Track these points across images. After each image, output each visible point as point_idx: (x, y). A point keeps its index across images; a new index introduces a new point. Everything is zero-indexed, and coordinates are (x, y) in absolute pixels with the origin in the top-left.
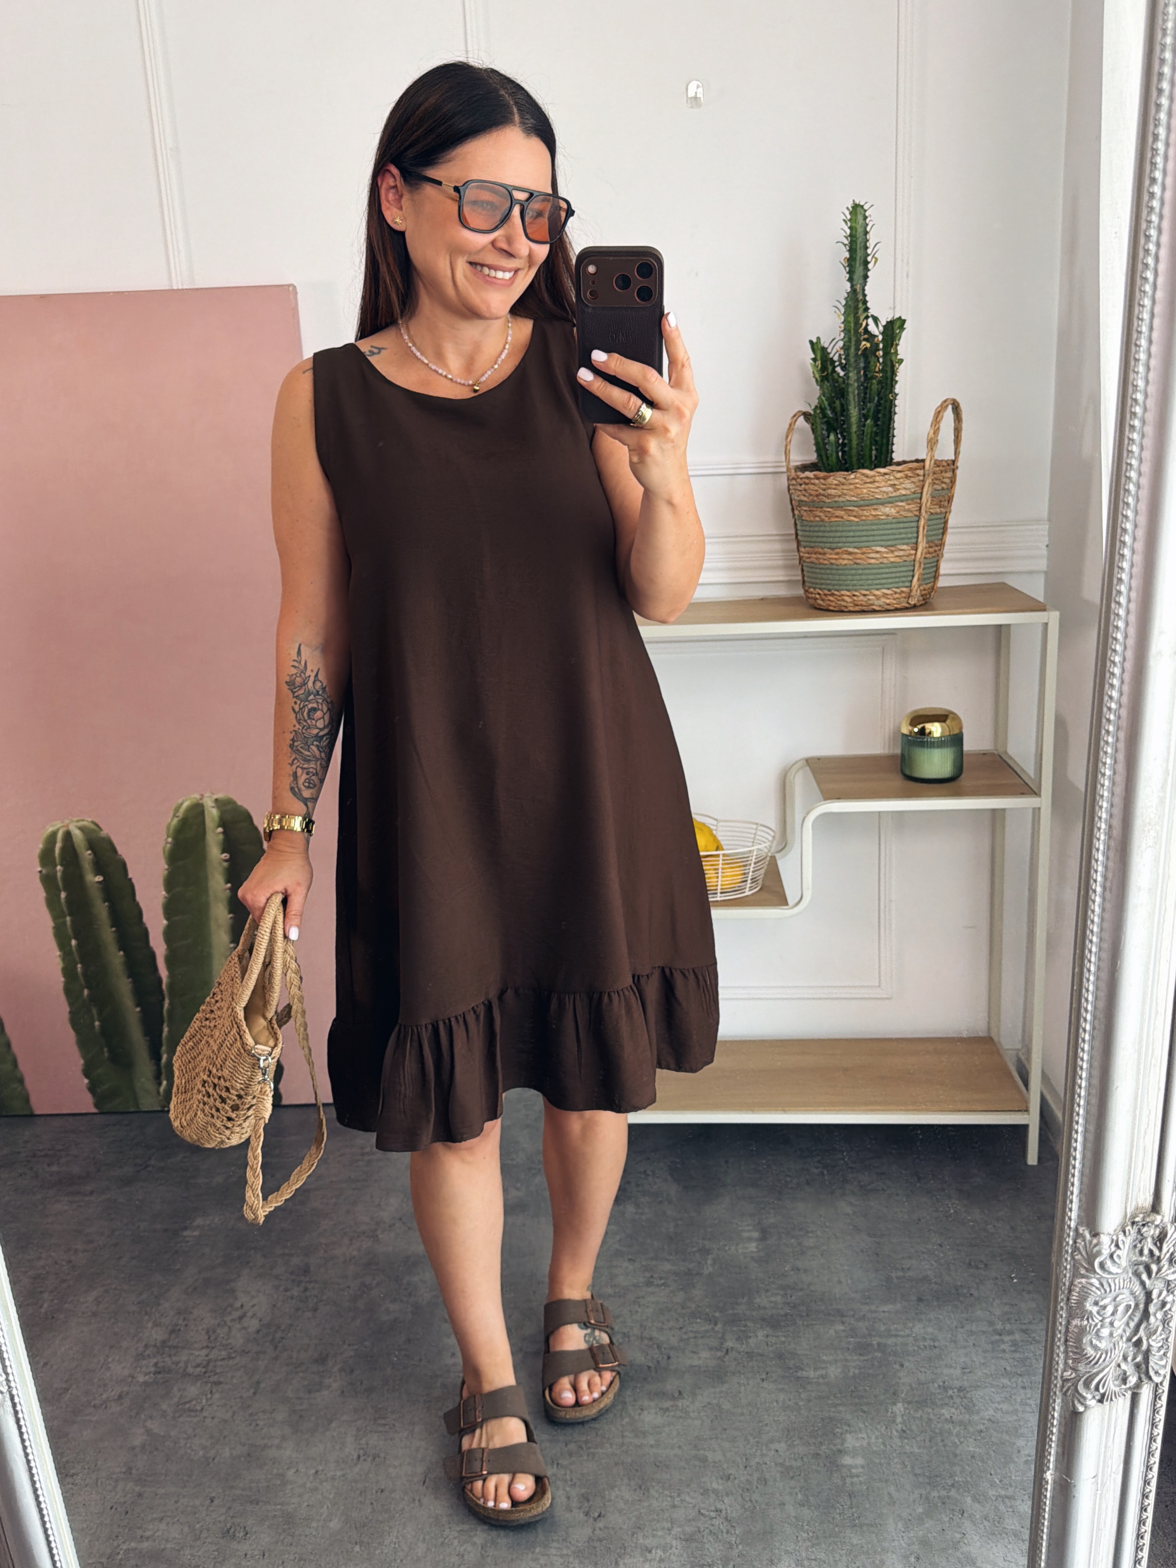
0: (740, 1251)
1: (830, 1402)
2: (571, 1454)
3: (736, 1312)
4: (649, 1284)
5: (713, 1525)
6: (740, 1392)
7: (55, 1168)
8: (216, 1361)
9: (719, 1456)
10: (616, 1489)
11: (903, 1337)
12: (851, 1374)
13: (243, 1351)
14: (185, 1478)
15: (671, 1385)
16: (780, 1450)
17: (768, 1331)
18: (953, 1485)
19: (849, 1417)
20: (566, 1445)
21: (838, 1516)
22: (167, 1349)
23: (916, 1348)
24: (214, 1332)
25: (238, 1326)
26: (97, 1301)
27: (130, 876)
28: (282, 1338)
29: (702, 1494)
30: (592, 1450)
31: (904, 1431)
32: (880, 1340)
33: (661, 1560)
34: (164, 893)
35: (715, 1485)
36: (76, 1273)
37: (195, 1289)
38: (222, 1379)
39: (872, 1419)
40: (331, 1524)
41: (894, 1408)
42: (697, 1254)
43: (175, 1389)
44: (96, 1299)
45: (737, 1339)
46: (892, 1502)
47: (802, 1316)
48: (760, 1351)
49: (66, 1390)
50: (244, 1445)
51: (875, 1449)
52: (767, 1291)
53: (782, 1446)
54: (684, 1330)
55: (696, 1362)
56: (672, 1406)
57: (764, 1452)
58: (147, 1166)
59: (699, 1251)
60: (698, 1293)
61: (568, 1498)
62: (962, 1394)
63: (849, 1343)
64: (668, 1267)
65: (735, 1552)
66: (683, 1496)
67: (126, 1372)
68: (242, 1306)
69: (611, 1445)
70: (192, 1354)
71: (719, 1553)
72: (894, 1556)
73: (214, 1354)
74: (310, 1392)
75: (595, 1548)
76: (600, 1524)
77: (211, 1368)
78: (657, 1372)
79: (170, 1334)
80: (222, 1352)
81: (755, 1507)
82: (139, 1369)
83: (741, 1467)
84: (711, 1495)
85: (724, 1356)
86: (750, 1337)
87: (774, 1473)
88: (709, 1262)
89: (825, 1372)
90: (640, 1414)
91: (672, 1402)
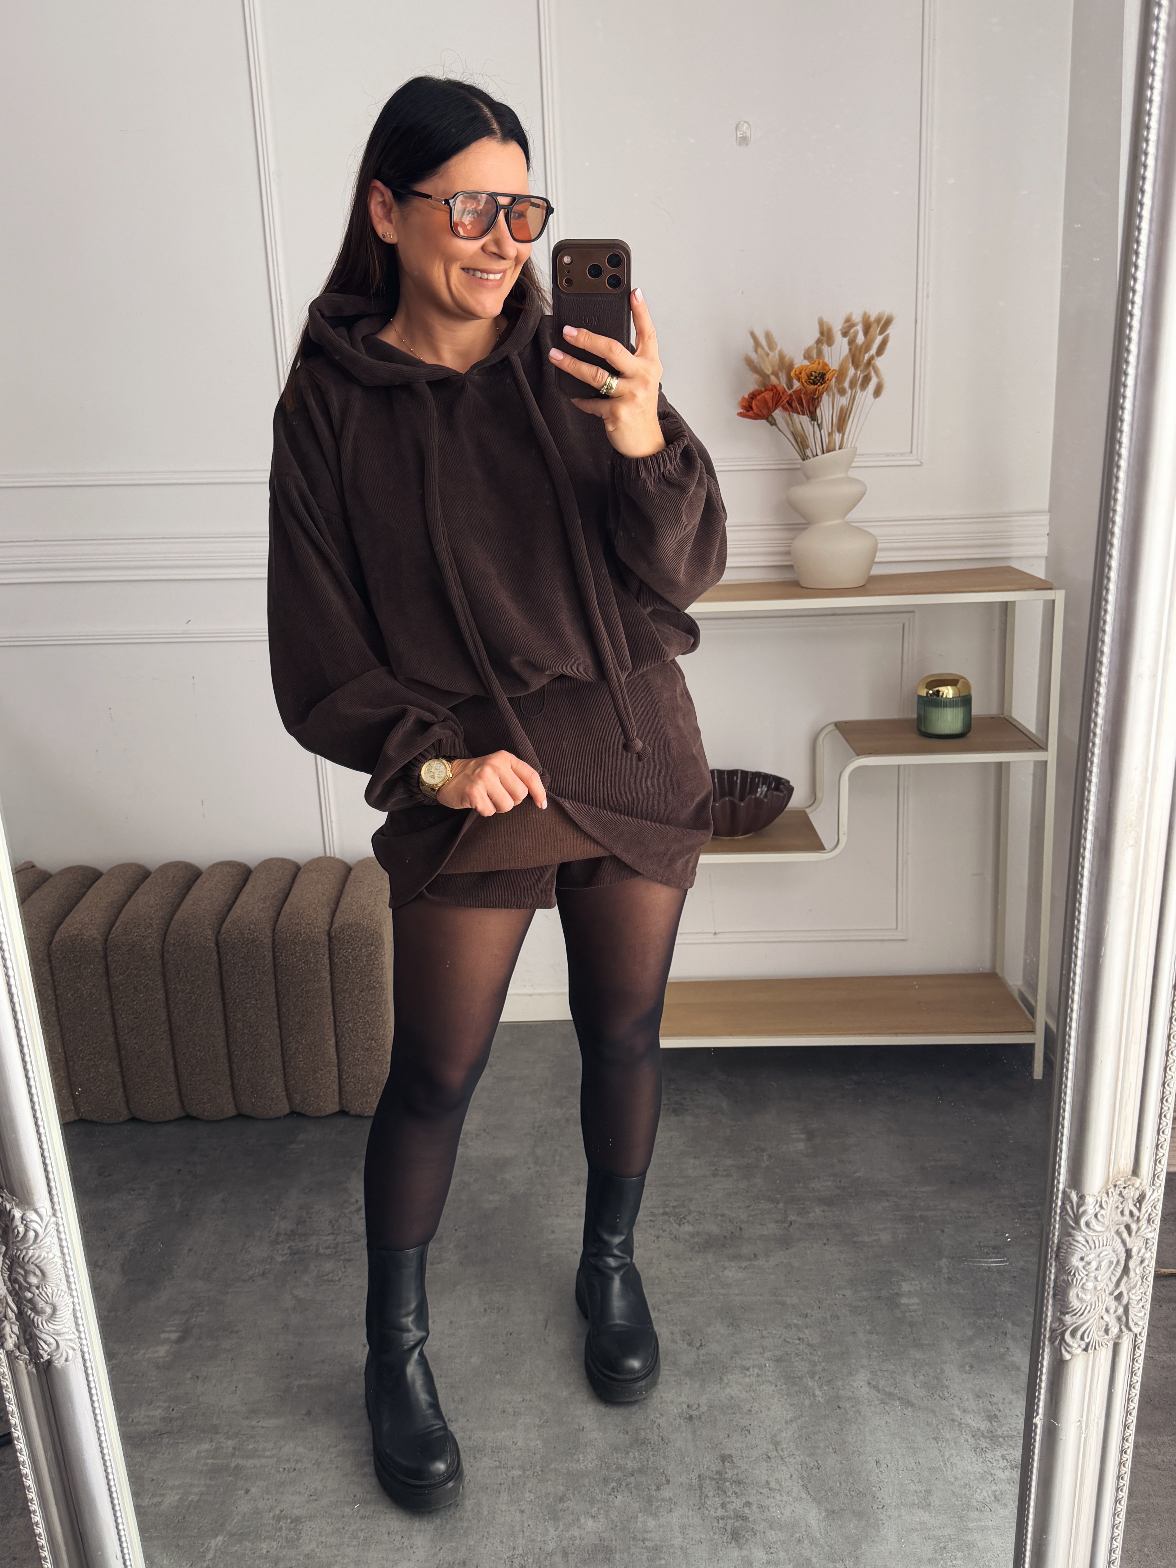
0: (792, 1149)
1: (885, 1259)
2: (668, 1302)
3: (794, 1194)
4: (715, 1175)
5: (798, 1349)
6: (807, 1254)
8: (343, 1243)
9: (795, 1301)
10: (712, 1327)
11: (942, 1210)
12: (900, 1238)
15: (746, 1250)
16: (847, 1295)
17: (824, 1207)
19: (902, 1269)
20: (664, 1295)
21: (902, 1340)
22: (297, 1236)
23: (953, 1219)
24: (337, 1222)
26: (224, 1201)
29: (785, 1328)
31: (949, 1278)
32: (922, 1213)
33: (758, 1375)
35: (795, 1321)
36: (198, 1181)
37: (311, 1189)
39: (922, 1271)
40: (472, 1360)
41: (940, 1262)
42: (754, 1152)
43: (312, 1266)
45: (798, 1215)
46: (945, 1329)
47: (851, 1196)
48: (820, 1223)
49: (215, 1269)
51: (926, 1291)
52: (819, 1178)
53: (848, 1292)
54: (751, 1208)
55: (765, 1233)
56: (749, 1265)
57: (834, 1296)
59: (755, 1149)
60: (759, 1181)
61: (672, 1334)
63: (895, 1215)
64: (729, 1162)
65: (819, 1368)
66: (769, 1329)
67: (265, 1255)
70: (320, 1239)
71: (805, 1370)
72: (952, 1366)
73: (340, 1239)
75: (701, 1369)
76: (703, 1351)
77: (339, 1249)
78: (732, 1240)
79: (298, 1225)
80: (348, 1237)
81: (831, 1336)
82: (275, 1252)
83: (815, 1308)
84: (793, 1329)
85: (789, 1227)
86: (809, 1213)
87: (844, 1311)
88: (765, 1157)
89: (877, 1237)
90: (723, 1271)
91: (749, 1262)
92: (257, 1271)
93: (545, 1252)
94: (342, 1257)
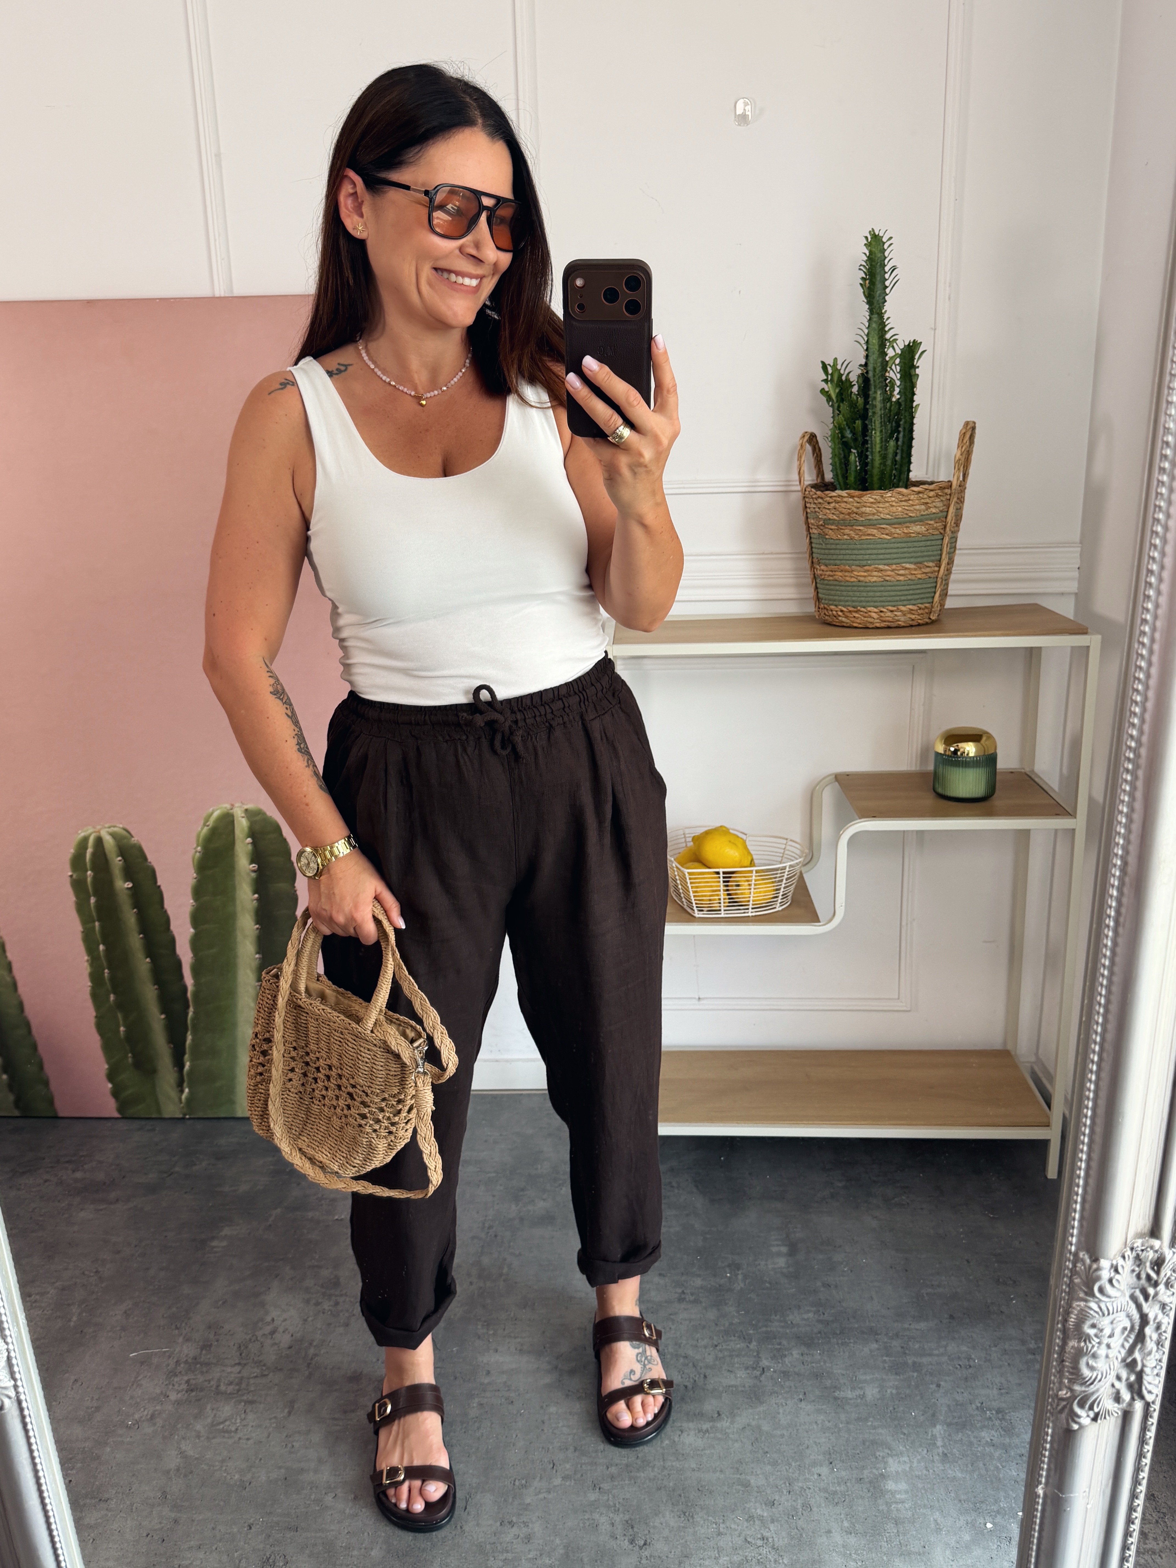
0: (770, 1267)
1: (870, 1423)
2: (612, 1478)
3: (769, 1329)
5: (760, 1554)
6: (779, 1413)
7: (79, 1175)
8: (249, 1378)
9: (761, 1481)
10: (660, 1516)
11: (938, 1355)
12: (887, 1396)
13: (276, 1368)
14: (222, 1503)
15: (710, 1406)
16: (823, 1474)
17: (804, 1349)
18: (998, 1512)
19: (889, 1439)
20: (608, 1468)
21: (886, 1544)
22: (198, 1366)
23: (951, 1368)
24: (247, 1347)
25: (268, 1342)
26: (126, 1314)
27: (159, 884)
28: (316, 1355)
29: (747, 1520)
30: (632, 1474)
31: (946, 1454)
32: (915, 1360)
34: (192, 901)
35: (759, 1511)
36: (103, 1285)
37: (224, 1303)
38: (255, 1398)
39: (913, 1442)
40: (373, 1553)
41: (934, 1430)
42: (728, 1270)
43: (209, 1408)
44: (125, 1312)
45: (772, 1358)
46: (938, 1530)
47: (835, 1333)
48: (796, 1370)
49: (98, 1409)
50: (280, 1468)
51: (917, 1473)
52: (799, 1307)
53: (824, 1470)
54: (718, 1348)
55: (733, 1383)
56: (712, 1428)
57: (807, 1476)
58: (172, 1173)
59: (729, 1266)
60: (731, 1309)
61: (613, 1524)
62: (1000, 1416)
63: (884, 1361)
64: (699, 1282)
66: (728, 1524)
67: (158, 1391)
68: (273, 1320)
69: (653, 1467)
70: (223, 1371)
73: (246, 1371)
74: (345, 1412)
76: (646, 1553)
77: (243, 1386)
78: (694, 1392)
79: (202, 1350)
80: (255, 1370)
81: (801, 1535)
82: (171, 1387)
83: (785, 1493)
84: (757, 1522)
85: (761, 1375)
86: (785, 1356)
87: (818, 1499)
88: (740, 1277)
89: (862, 1393)
90: (679, 1436)
91: (711, 1424)
92: (146, 1412)
93: (476, 1400)
94: (245, 1398)
